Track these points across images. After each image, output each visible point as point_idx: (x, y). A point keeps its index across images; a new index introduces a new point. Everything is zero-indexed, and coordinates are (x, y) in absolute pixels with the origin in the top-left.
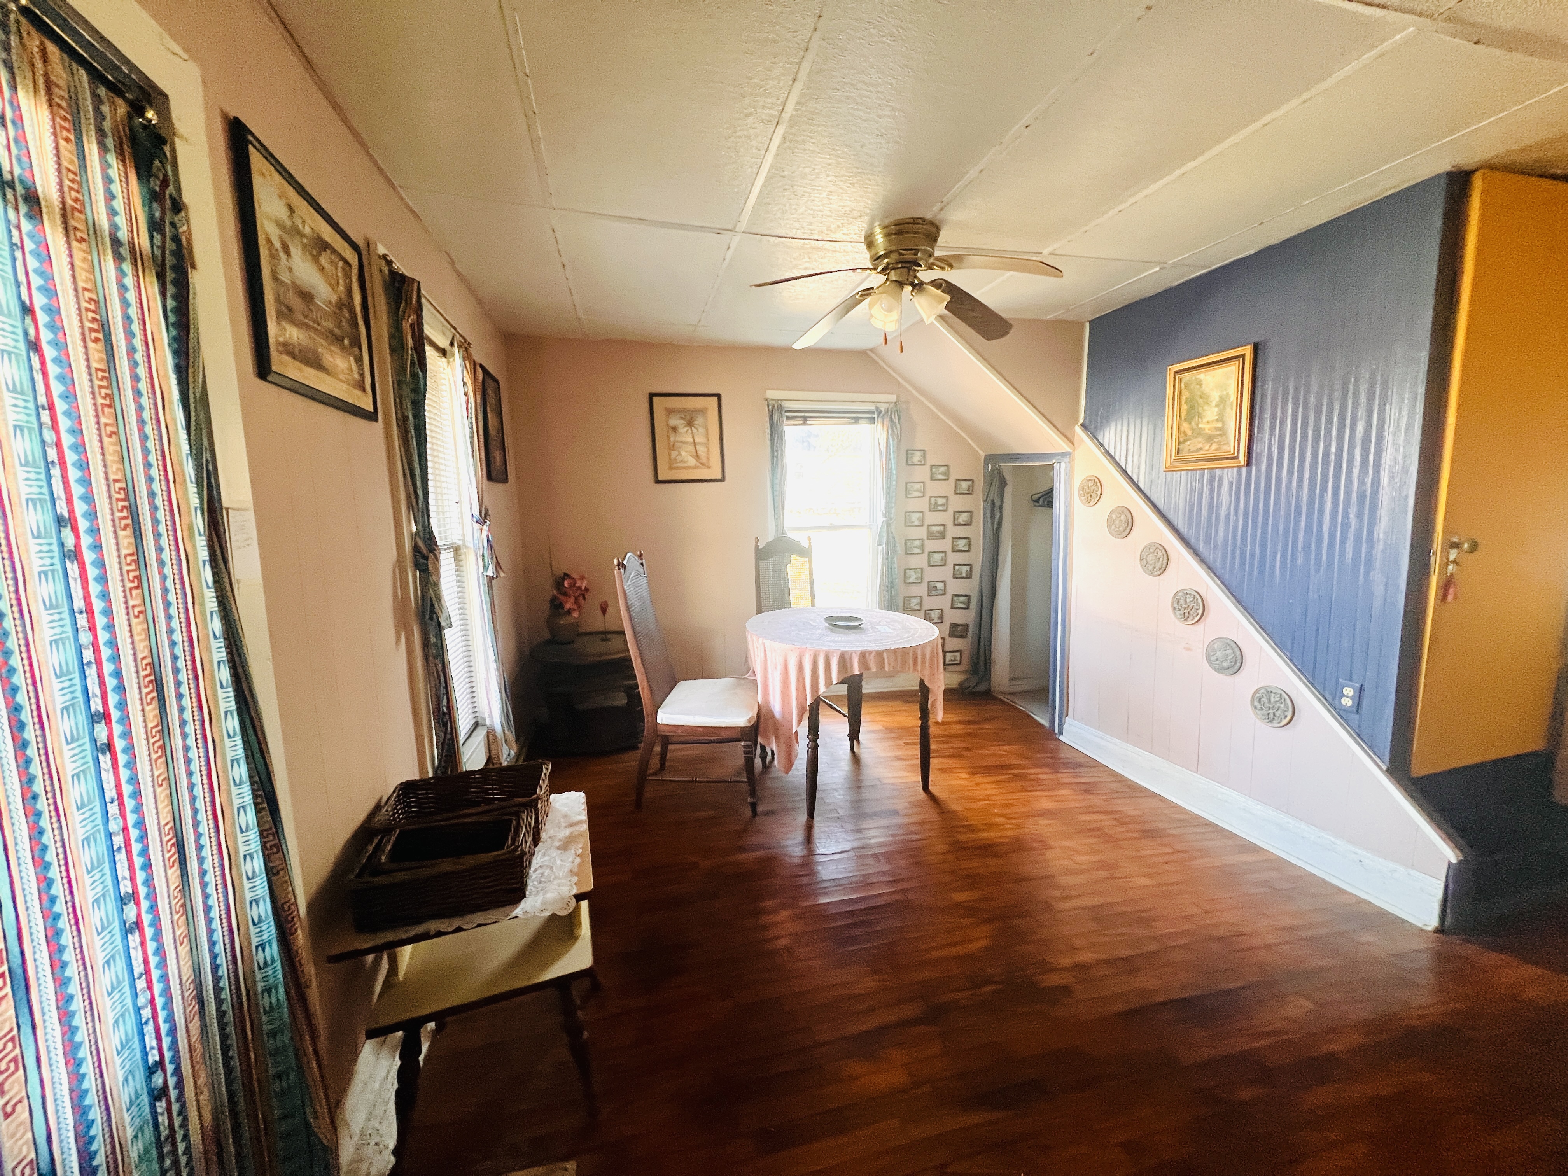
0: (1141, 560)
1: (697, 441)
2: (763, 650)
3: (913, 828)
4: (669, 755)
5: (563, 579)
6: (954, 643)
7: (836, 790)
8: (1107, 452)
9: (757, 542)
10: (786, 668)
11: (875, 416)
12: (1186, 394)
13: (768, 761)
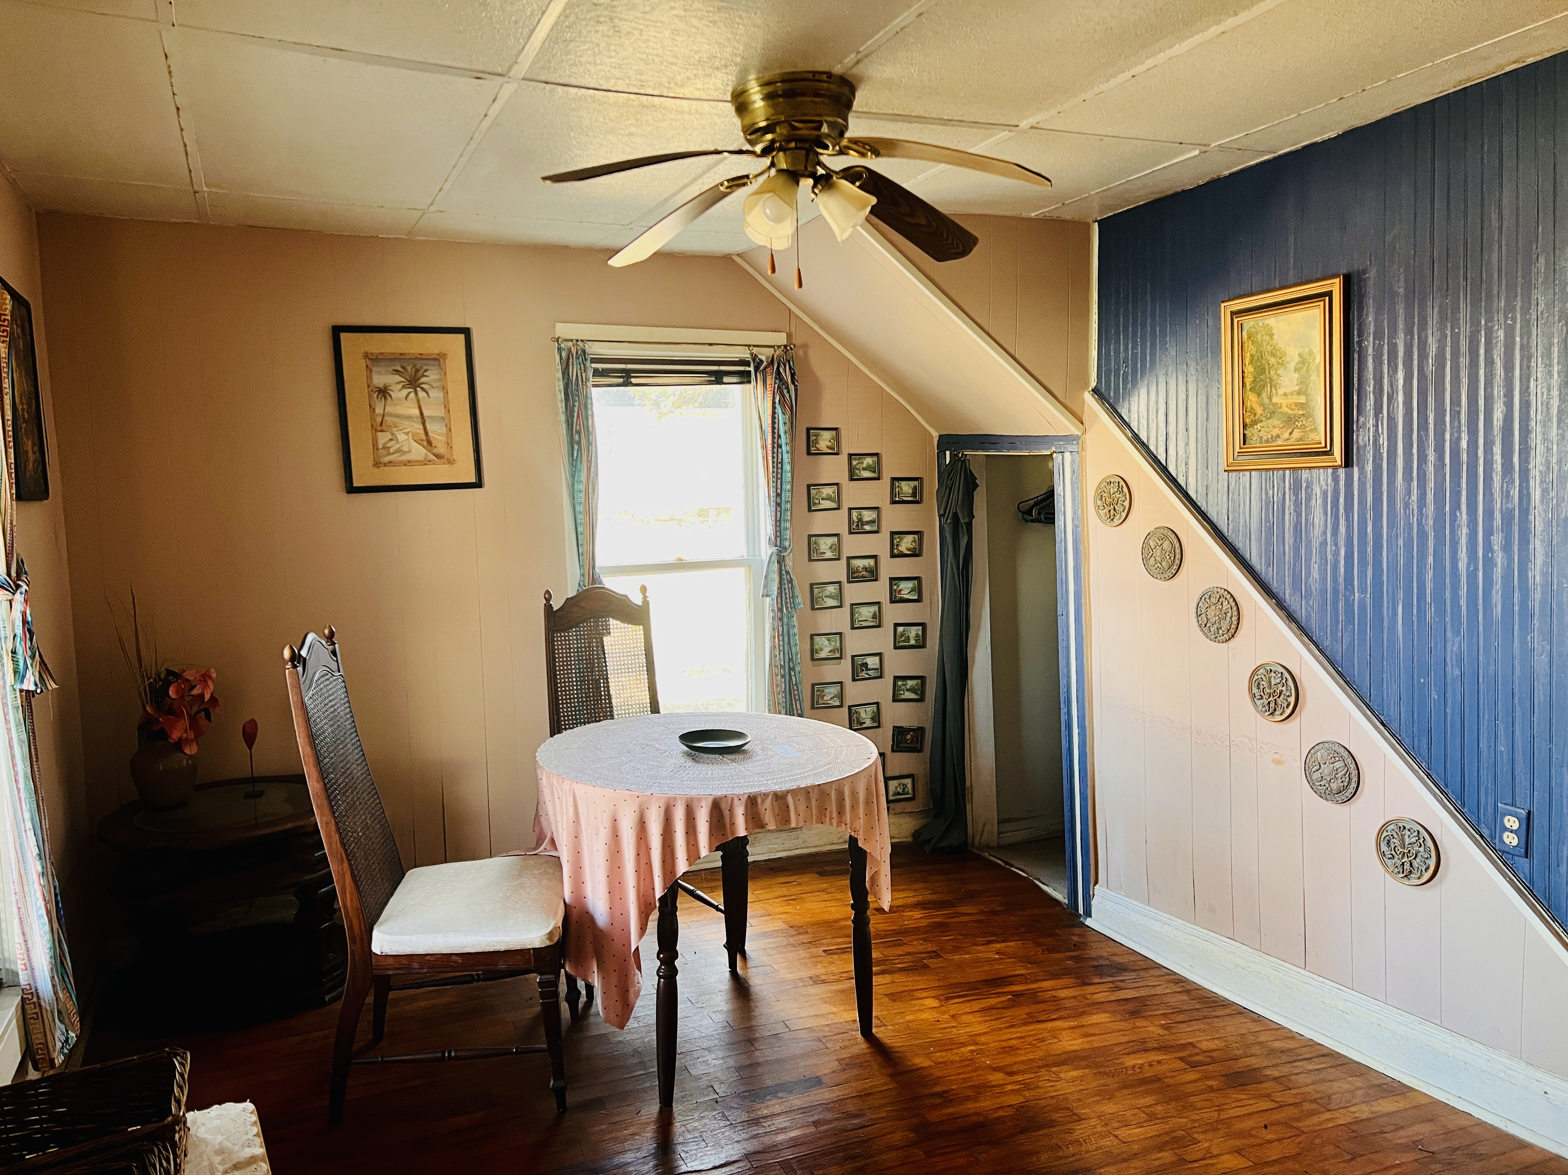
0: (1198, 615)
1: (425, 413)
2: (571, 802)
3: (851, 1108)
4: (389, 1011)
5: (167, 684)
6: (901, 762)
7: (709, 1050)
8: (1136, 438)
9: (548, 600)
10: (615, 835)
11: (752, 369)
12: (1250, 349)
13: (580, 1006)
